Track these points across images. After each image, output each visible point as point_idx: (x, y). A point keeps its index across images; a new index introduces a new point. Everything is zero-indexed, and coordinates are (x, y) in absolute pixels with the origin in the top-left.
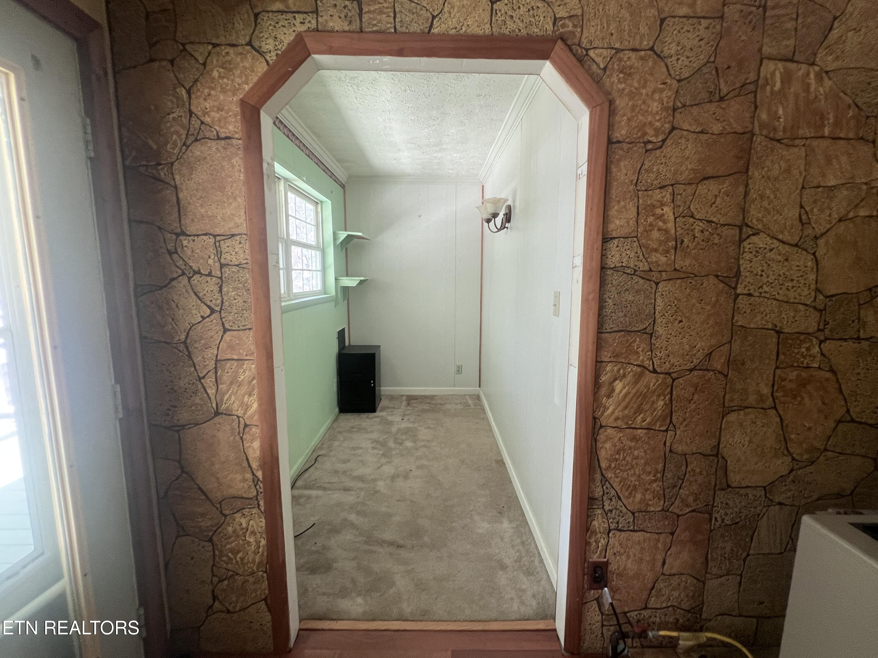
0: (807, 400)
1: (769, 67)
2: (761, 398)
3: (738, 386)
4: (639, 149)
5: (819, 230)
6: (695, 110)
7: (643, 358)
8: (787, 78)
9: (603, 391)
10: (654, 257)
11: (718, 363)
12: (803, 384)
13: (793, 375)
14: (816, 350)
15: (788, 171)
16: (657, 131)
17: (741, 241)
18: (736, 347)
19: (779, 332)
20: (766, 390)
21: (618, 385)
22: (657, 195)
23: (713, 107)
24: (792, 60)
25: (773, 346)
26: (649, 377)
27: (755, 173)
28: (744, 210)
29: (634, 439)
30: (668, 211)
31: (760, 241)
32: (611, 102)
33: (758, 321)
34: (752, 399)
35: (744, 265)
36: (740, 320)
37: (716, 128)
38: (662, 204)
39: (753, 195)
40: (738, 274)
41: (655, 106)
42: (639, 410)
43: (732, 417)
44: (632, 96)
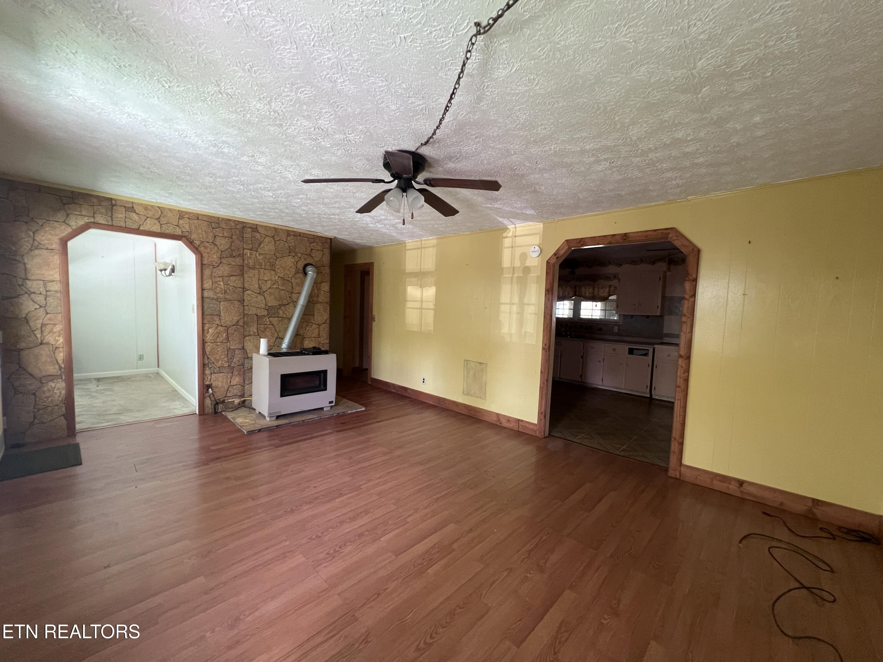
0: (267, 333)
1: (245, 251)
2: (254, 333)
3: (248, 330)
4: (211, 267)
5: (265, 290)
6: (227, 259)
7: (218, 322)
8: (251, 254)
9: (206, 332)
10: (219, 295)
11: (241, 323)
12: (265, 329)
13: (263, 326)
14: (268, 320)
15: (254, 275)
16: (216, 263)
17: (244, 292)
18: (245, 319)
19: (257, 315)
20: (256, 331)
21: (210, 330)
22: (218, 279)
23: (232, 259)
24: (251, 250)
25: (256, 319)
26: (220, 328)
27: (246, 276)
28: (243, 284)
29: (217, 345)
30: (221, 283)
31: (249, 292)
32: (201, 254)
33: (251, 312)
34: (252, 333)
35: (245, 298)
36: (246, 312)
37: (234, 264)
38: (220, 281)
39: (245, 281)
40: (244, 300)
41: (215, 257)
42: (218, 337)
43: (247, 338)
44: (208, 253)
